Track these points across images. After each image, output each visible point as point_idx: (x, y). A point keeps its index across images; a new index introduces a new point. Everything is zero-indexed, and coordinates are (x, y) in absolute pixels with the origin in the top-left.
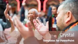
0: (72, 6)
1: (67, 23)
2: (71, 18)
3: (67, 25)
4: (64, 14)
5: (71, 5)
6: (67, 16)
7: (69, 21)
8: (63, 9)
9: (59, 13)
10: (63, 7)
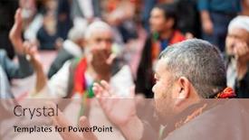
0: (190, 62)
1: (178, 105)
2: (189, 95)
3: (179, 110)
4: (171, 83)
5: (187, 60)
6: (180, 89)
7: (182, 102)
8: (167, 69)
9: (159, 77)
10: (169, 64)
